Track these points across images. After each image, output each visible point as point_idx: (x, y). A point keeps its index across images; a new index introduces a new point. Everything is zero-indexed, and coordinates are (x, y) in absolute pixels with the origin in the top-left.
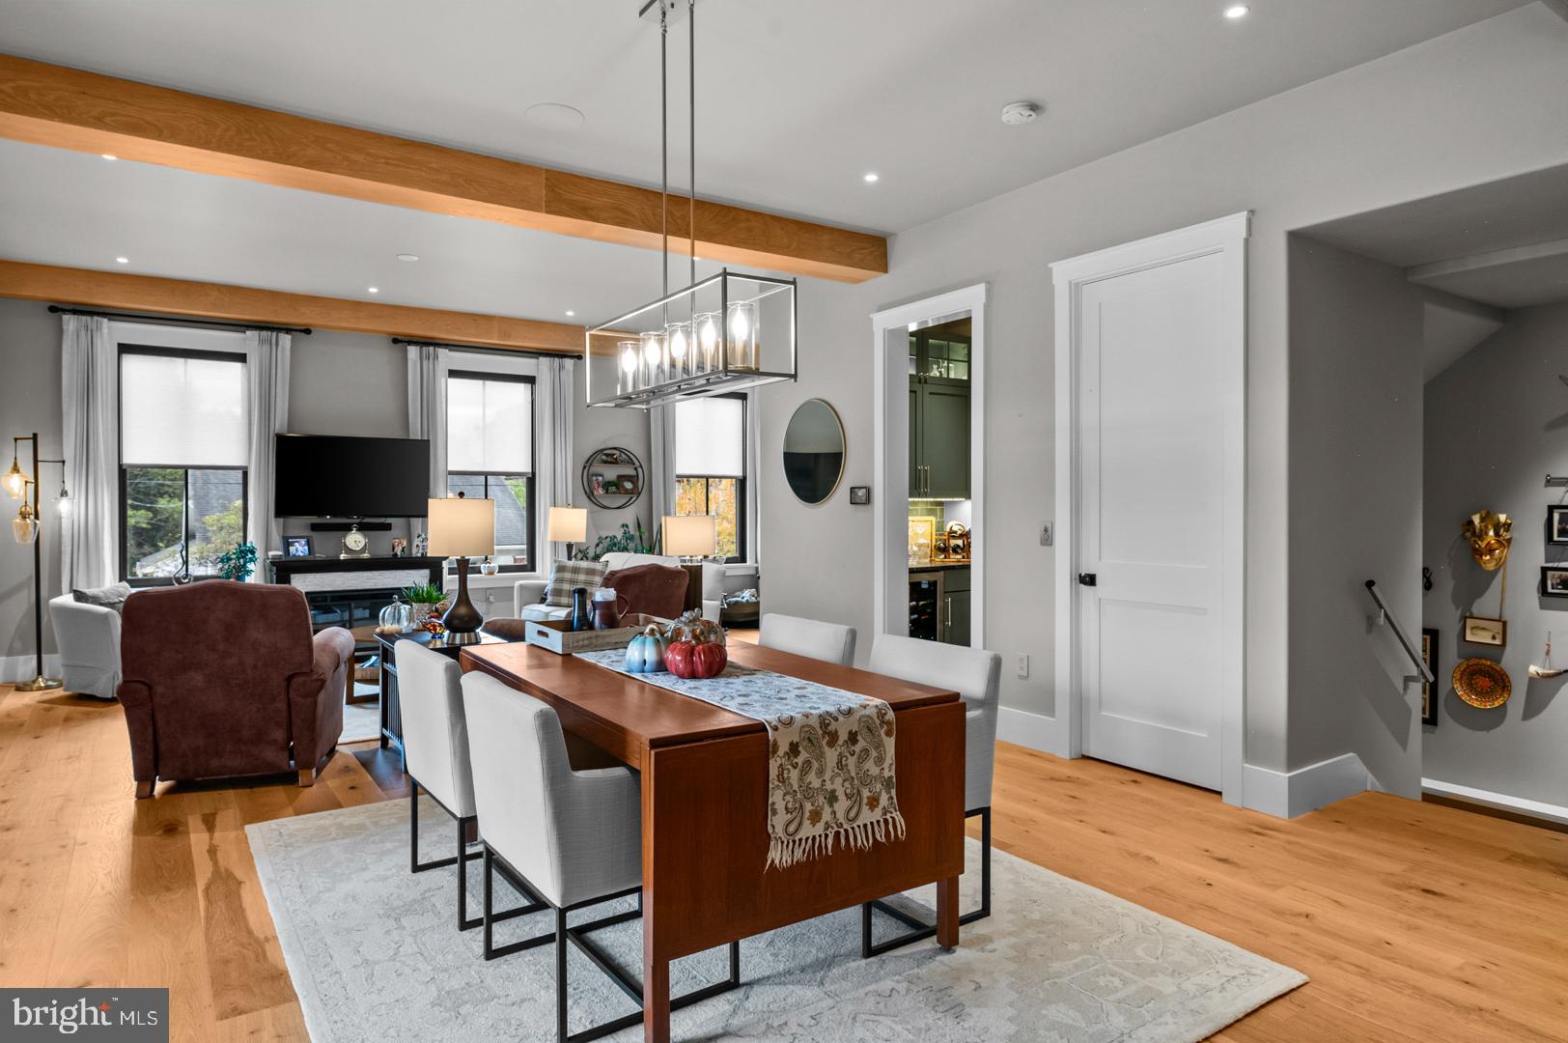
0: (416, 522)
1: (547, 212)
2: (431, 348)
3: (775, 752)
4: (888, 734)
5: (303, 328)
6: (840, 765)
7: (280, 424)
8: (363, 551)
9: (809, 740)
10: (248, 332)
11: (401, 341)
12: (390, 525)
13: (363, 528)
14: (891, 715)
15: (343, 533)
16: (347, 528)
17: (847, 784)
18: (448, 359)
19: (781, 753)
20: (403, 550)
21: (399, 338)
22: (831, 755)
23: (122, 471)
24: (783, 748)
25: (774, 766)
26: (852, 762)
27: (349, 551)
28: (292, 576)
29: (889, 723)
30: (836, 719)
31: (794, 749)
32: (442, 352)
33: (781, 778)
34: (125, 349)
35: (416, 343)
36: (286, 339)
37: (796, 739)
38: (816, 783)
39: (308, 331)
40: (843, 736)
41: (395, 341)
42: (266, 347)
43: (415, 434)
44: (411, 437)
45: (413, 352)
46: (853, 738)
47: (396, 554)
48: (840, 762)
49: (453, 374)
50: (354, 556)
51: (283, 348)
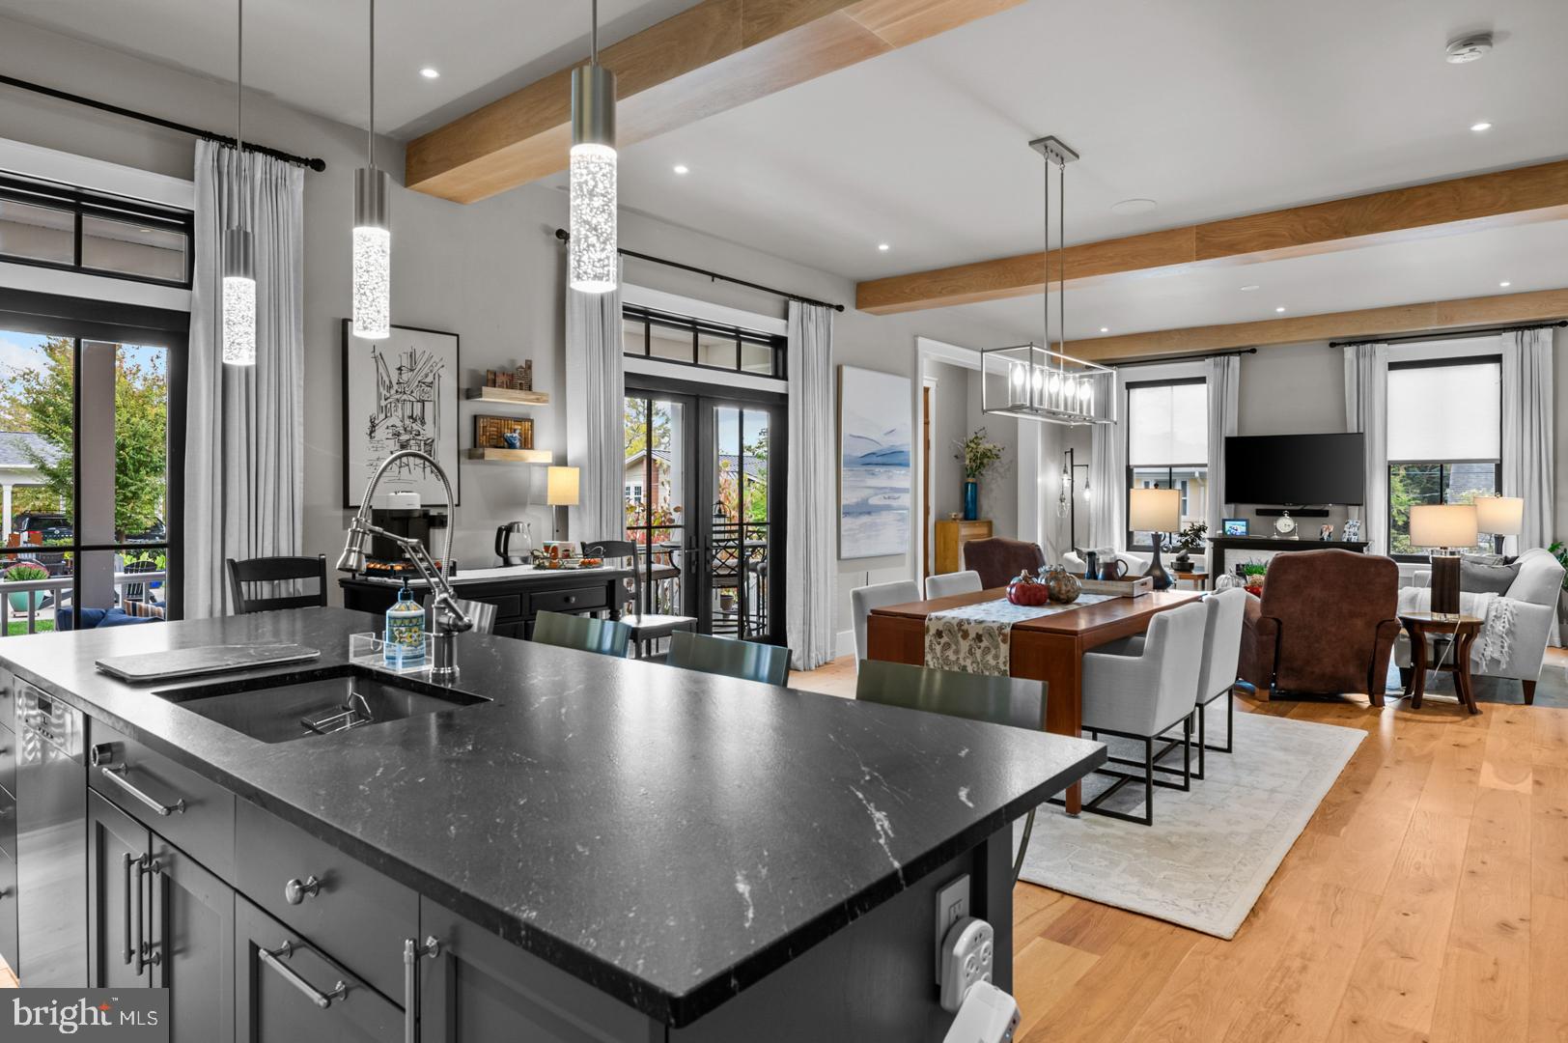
0: (1354, 511)
1: (1197, 260)
2: (1368, 346)
3: (928, 631)
4: (1004, 641)
5: (1249, 349)
6: (971, 652)
7: (1231, 429)
8: (1292, 532)
9: (949, 631)
10: (1207, 360)
11: (1339, 344)
12: (1327, 512)
13: (1292, 514)
14: (1008, 630)
15: (1275, 518)
16: (1280, 514)
17: (974, 665)
18: (1385, 353)
19: (931, 633)
20: (1329, 536)
21: (1336, 341)
22: (964, 645)
23: (1129, 471)
24: (932, 631)
25: (927, 639)
26: (978, 653)
27: (1279, 533)
28: (1226, 550)
29: (1005, 635)
30: (969, 623)
31: (939, 634)
32: (1380, 348)
33: (931, 649)
34: (1130, 386)
35: (1350, 344)
36: (1235, 360)
37: (941, 629)
38: (953, 657)
39: (1253, 351)
40: (972, 635)
41: (1332, 345)
42: (1219, 371)
43: (1352, 428)
44: (1349, 431)
45: (1350, 352)
46: (979, 638)
47: (1323, 539)
48: (970, 650)
49: (1393, 366)
50: (1285, 538)
51: (1233, 370)
